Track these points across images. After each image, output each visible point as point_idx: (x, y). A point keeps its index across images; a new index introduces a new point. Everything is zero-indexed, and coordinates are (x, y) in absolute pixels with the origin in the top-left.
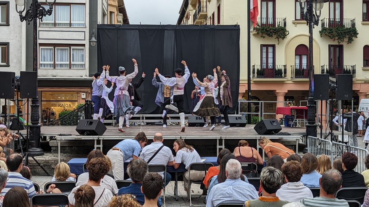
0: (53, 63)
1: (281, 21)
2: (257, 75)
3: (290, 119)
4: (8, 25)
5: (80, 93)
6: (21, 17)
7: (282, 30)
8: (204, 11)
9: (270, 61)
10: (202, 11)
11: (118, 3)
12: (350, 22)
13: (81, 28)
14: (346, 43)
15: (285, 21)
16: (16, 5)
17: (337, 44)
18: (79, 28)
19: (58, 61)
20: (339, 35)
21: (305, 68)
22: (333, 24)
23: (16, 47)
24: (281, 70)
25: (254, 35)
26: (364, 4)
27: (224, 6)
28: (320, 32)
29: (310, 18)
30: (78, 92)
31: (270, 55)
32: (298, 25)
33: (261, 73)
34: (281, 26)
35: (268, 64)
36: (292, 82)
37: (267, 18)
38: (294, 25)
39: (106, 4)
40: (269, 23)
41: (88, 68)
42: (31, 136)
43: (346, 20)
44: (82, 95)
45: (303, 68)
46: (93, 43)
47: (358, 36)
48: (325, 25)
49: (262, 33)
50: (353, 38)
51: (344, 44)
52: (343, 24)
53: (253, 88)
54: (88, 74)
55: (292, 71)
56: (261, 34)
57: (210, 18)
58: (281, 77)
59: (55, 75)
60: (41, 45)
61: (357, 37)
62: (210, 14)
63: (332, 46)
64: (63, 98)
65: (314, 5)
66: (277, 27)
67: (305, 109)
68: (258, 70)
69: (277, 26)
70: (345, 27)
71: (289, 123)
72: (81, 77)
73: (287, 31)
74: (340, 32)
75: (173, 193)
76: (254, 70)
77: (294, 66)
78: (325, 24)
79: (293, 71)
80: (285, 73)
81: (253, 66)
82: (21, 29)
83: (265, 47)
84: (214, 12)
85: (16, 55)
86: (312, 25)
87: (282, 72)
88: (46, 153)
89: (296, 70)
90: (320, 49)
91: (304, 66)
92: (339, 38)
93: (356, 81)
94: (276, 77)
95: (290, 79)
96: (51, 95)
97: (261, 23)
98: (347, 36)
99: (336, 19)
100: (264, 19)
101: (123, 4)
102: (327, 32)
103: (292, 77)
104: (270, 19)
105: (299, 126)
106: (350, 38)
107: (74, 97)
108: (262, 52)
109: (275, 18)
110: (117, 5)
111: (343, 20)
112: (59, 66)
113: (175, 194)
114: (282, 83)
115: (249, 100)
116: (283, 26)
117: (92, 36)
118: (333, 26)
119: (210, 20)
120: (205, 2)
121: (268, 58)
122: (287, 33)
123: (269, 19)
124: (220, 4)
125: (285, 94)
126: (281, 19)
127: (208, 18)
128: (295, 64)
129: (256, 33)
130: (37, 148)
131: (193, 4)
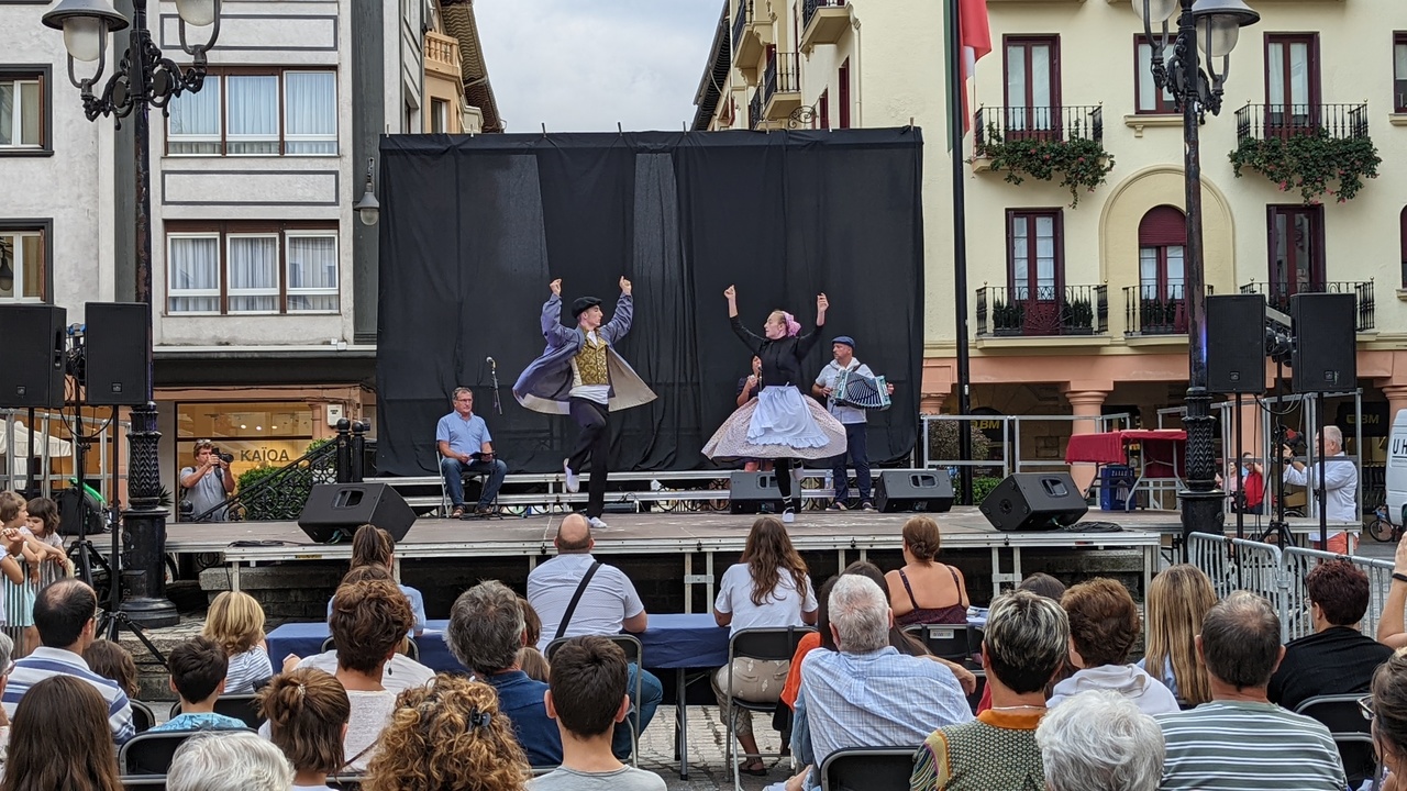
0: (217, 292)
1: (1082, 117)
2: (997, 324)
3: (1122, 482)
4: (46, 151)
5: (323, 406)
6: (89, 103)
7: (1087, 151)
8: (788, 89)
9: (1045, 270)
10: (782, 89)
11: (463, 69)
12: (1347, 117)
13: (321, 160)
14: (1335, 197)
15: (1097, 118)
16: (70, 58)
17: (1300, 201)
18: (316, 161)
19: (237, 287)
20: (1305, 168)
21: (1179, 295)
22: (1282, 124)
23: (77, 237)
24: (1087, 305)
25: (981, 172)
26: (1398, 47)
27: (862, 67)
28: (1234, 157)
29: (1185, 86)
30: (313, 404)
31: (1045, 249)
32: (1147, 133)
33: (1010, 318)
34: (1082, 135)
35: (1036, 283)
36: (1129, 351)
37: (1029, 108)
38: (1133, 132)
39: (414, 70)
40: (1035, 128)
41: (352, 312)
42: (131, 553)
43: (1331, 108)
44: (329, 414)
45: (1170, 297)
46: (368, 214)
47: (1379, 168)
48: (1252, 130)
49: (1012, 164)
50: (1362, 178)
51: (1327, 200)
52: (1321, 124)
53: (980, 374)
54: (350, 335)
55: (1128, 306)
56: (1006, 167)
57: (813, 113)
58: (1089, 332)
59: (225, 337)
60: (170, 225)
61: (1374, 174)
62: (810, 100)
63: (1280, 208)
64: (259, 428)
65: (1201, 35)
66: (1068, 139)
67: (1178, 441)
68: (997, 306)
69: (1066, 138)
70: (1327, 137)
71: (1119, 497)
72: (324, 344)
73: (1105, 156)
74: (1308, 155)
75: (672, 754)
76: (982, 306)
77: (1137, 289)
78: (1252, 124)
79: (1131, 307)
80: (1103, 314)
81: (980, 290)
82: (97, 169)
83: (1025, 219)
84: (826, 90)
85: (76, 265)
86: (1196, 110)
87: (1091, 312)
88: (189, 616)
89: (1145, 303)
90: (1236, 223)
91: (1176, 289)
92: (1305, 180)
93: (1377, 341)
94: (1068, 331)
95: (1120, 337)
96: (212, 416)
97: (1006, 126)
98: (1337, 171)
99: (1293, 107)
100: (1018, 111)
101: (483, 72)
102: (1261, 158)
103: (1131, 330)
104: (1042, 111)
105: (1155, 507)
106: (1348, 176)
107: (301, 422)
108: (1013, 238)
109: (1061, 108)
110: (460, 74)
111: (1319, 110)
112: (241, 304)
113: (678, 757)
114: (1093, 353)
115: (962, 414)
116: (1090, 137)
117: (365, 190)
118: (1285, 133)
119: (814, 121)
120: (790, 56)
121: (1036, 259)
122: (1107, 164)
123: (1035, 110)
124: (848, 59)
125: (1106, 395)
126: (1081, 110)
127: (803, 115)
128: (1140, 279)
129: (988, 164)
130: (154, 598)
131: (748, 63)
